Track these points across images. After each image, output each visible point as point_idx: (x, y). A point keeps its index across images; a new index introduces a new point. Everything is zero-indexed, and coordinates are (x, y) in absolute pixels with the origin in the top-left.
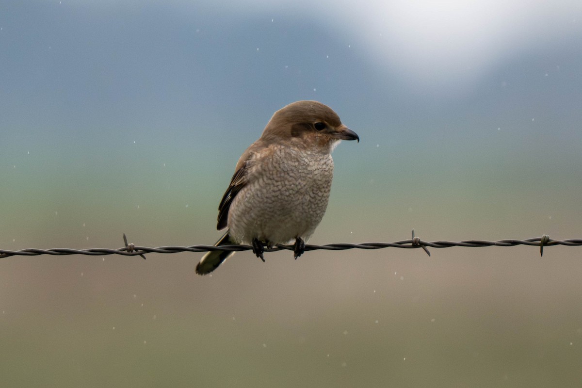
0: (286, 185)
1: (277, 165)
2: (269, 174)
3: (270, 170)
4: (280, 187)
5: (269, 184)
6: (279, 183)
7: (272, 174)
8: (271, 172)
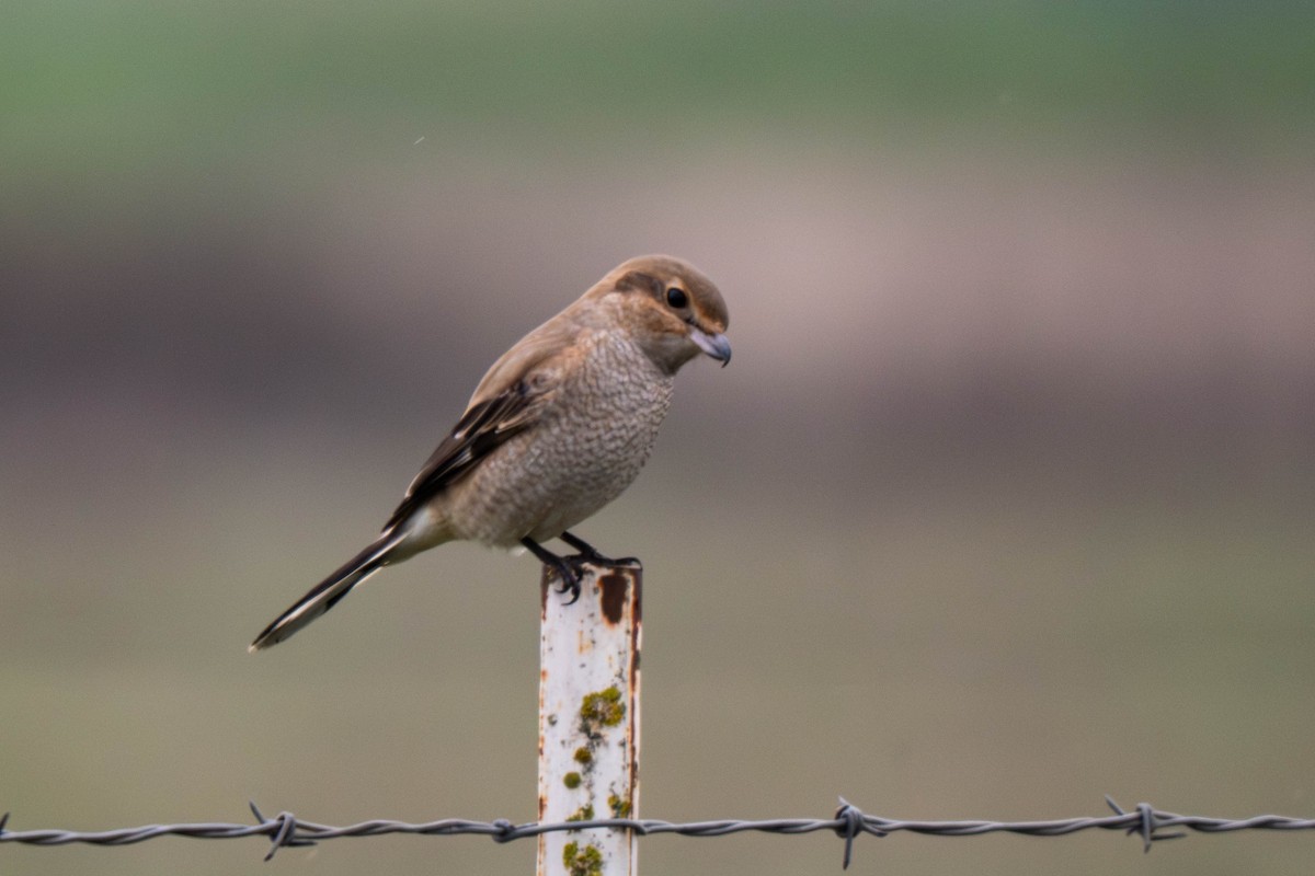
0: (611, 429)
1: (593, 382)
2: (581, 402)
3: (581, 394)
4: (602, 431)
5: (579, 425)
6: (600, 423)
7: (586, 404)
8: (584, 399)
